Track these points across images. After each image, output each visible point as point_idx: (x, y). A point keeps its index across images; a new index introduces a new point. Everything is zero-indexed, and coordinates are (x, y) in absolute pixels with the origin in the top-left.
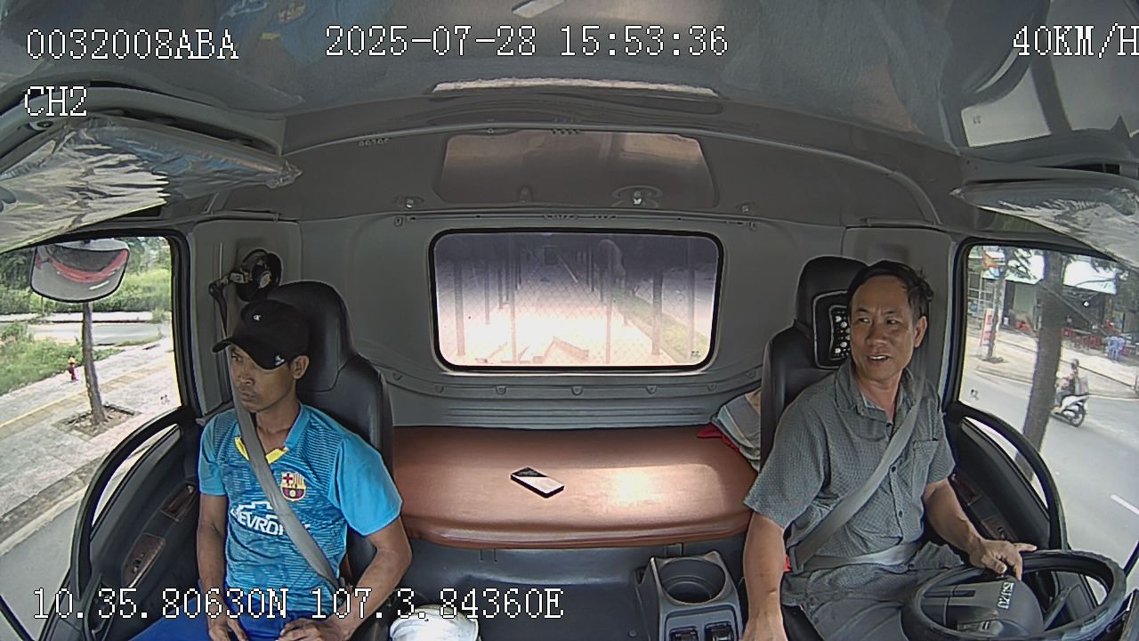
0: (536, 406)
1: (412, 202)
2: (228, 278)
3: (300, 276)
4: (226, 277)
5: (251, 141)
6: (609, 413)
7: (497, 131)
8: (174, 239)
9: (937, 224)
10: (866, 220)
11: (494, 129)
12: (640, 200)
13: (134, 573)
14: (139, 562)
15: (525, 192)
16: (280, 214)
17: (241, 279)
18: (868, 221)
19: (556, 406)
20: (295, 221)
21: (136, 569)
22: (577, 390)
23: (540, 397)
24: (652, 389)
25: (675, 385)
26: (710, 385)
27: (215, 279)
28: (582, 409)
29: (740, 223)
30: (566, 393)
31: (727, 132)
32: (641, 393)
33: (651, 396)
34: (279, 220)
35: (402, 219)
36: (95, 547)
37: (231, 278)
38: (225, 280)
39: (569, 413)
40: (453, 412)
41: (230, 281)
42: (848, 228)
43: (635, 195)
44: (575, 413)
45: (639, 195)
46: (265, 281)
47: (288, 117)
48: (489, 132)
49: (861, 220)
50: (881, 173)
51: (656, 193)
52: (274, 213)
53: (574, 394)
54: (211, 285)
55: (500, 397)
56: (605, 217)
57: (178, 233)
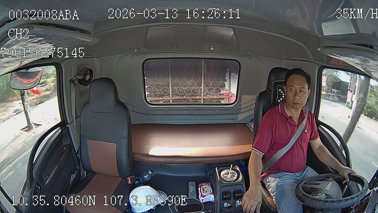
0: (178, 117)
1: (136, 50)
2: (76, 78)
3: (99, 76)
4: (75, 77)
5: (82, 31)
6: (202, 119)
7: (165, 26)
8: (57, 66)
9: (312, 60)
10: (288, 57)
11: (164, 25)
12: (213, 48)
13: (47, 178)
14: (49, 174)
15: (174, 46)
16: (92, 55)
17: (80, 78)
18: (289, 58)
19: (185, 117)
20: (97, 57)
21: (48, 177)
22: (192, 111)
23: (179, 114)
24: (217, 111)
25: (224, 110)
26: (236, 110)
27: (71, 78)
28: (194, 117)
29: (246, 57)
30: (188, 112)
31: (243, 26)
32: (213, 112)
33: (216, 113)
34: (92, 57)
35: (133, 55)
36: (34, 171)
37: (77, 78)
38: (75, 78)
39: (189, 119)
40: (151, 119)
41: (76, 79)
42: (282, 60)
43: (211, 47)
44: (191, 119)
45: (213, 47)
46: (88, 77)
47: (94, 22)
48: (162, 26)
49: (287, 57)
50: (294, 42)
51: (218, 46)
52: (91, 55)
53: (191, 112)
54: (70, 80)
55: (166, 114)
56: (201, 54)
57: (58, 64)
